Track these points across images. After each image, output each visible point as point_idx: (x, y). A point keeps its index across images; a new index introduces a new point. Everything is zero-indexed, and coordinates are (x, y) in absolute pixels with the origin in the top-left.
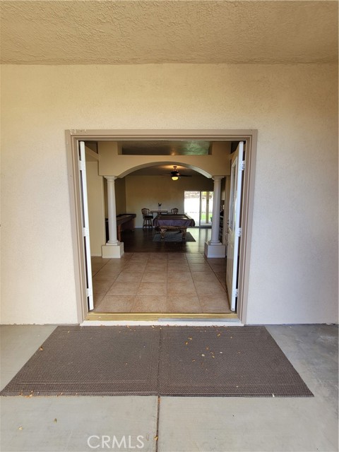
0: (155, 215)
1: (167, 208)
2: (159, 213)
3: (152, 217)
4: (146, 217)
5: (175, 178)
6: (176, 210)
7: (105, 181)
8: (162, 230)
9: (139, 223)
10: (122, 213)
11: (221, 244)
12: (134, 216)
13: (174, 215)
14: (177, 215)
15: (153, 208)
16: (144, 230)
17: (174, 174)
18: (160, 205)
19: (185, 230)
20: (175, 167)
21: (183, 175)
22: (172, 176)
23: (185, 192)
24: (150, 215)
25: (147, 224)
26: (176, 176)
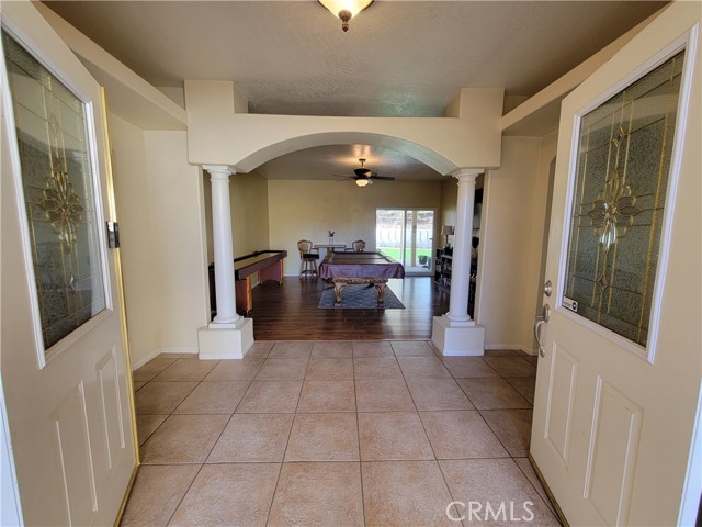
0: (323, 253)
1: (344, 240)
2: (331, 250)
3: (317, 256)
4: (308, 257)
5: (362, 183)
6: (362, 243)
7: (207, 176)
8: (338, 285)
9: (292, 268)
10: (259, 250)
11: (472, 323)
12: (282, 254)
13: (358, 253)
14: (362, 253)
15: (319, 240)
16: (303, 281)
17: (360, 174)
18: (332, 235)
19: (383, 285)
20: (362, 160)
21: (377, 177)
22: (357, 179)
23: (378, 212)
24: (314, 252)
25: (309, 268)
26: (365, 178)
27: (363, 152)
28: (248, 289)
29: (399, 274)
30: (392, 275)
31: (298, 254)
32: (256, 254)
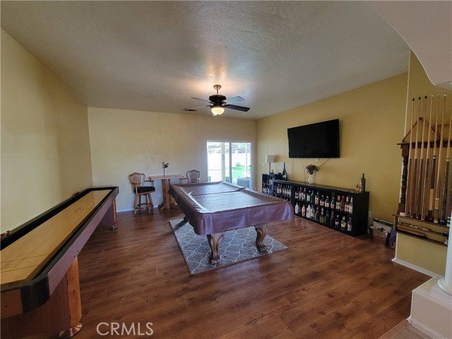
0: (158, 185)
1: (176, 172)
3: (152, 189)
4: (142, 190)
5: (217, 111)
6: (196, 173)
12: (114, 190)
15: (152, 171)
18: (166, 166)
20: (218, 87)
22: (212, 107)
24: (148, 184)
25: (142, 202)
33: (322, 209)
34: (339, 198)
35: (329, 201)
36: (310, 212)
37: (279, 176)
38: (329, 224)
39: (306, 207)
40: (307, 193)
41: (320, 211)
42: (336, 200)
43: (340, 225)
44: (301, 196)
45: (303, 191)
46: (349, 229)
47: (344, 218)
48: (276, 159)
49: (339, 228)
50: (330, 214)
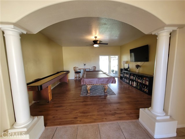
0: (82, 71)
1: (89, 66)
2: (85, 70)
4: (77, 72)
5: (96, 46)
6: (95, 67)
8: (88, 86)
9: (72, 76)
10: (59, 71)
12: (68, 72)
13: (94, 71)
15: (81, 67)
16: (76, 81)
17: (95, 42)
18: (85, 65)
19: (107, 86)
20: (96, 37)
21: (101, 43)
22: (94, 44)
23: (100, 57)
24: (79, 71)
25: (77, 76)
26: (97, 43)
27: (96, 33)
28: (49, 91)
29: (114, 82)
30: (111, 82)
31: (73, 72)
32: (58, 73)
33: (139, 83)
34: (144, 79)
35: (141, 80)
36: (135, 84)
37: (126, 70)
38: (140, 89)
39: (134, 82)
40: (134, 76)
41: (138, 84)
42: (143, 79)
43: (144, 90)
44: (132, 77)
45: (133, 75)
46: (147, 92)
47: (146, 87)
48: (127, 62)
49: (143, 91)
50: (141, 85)
